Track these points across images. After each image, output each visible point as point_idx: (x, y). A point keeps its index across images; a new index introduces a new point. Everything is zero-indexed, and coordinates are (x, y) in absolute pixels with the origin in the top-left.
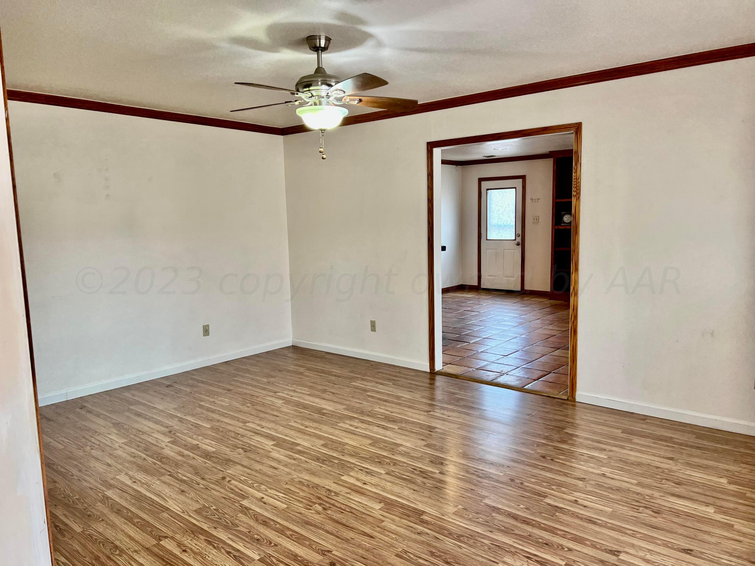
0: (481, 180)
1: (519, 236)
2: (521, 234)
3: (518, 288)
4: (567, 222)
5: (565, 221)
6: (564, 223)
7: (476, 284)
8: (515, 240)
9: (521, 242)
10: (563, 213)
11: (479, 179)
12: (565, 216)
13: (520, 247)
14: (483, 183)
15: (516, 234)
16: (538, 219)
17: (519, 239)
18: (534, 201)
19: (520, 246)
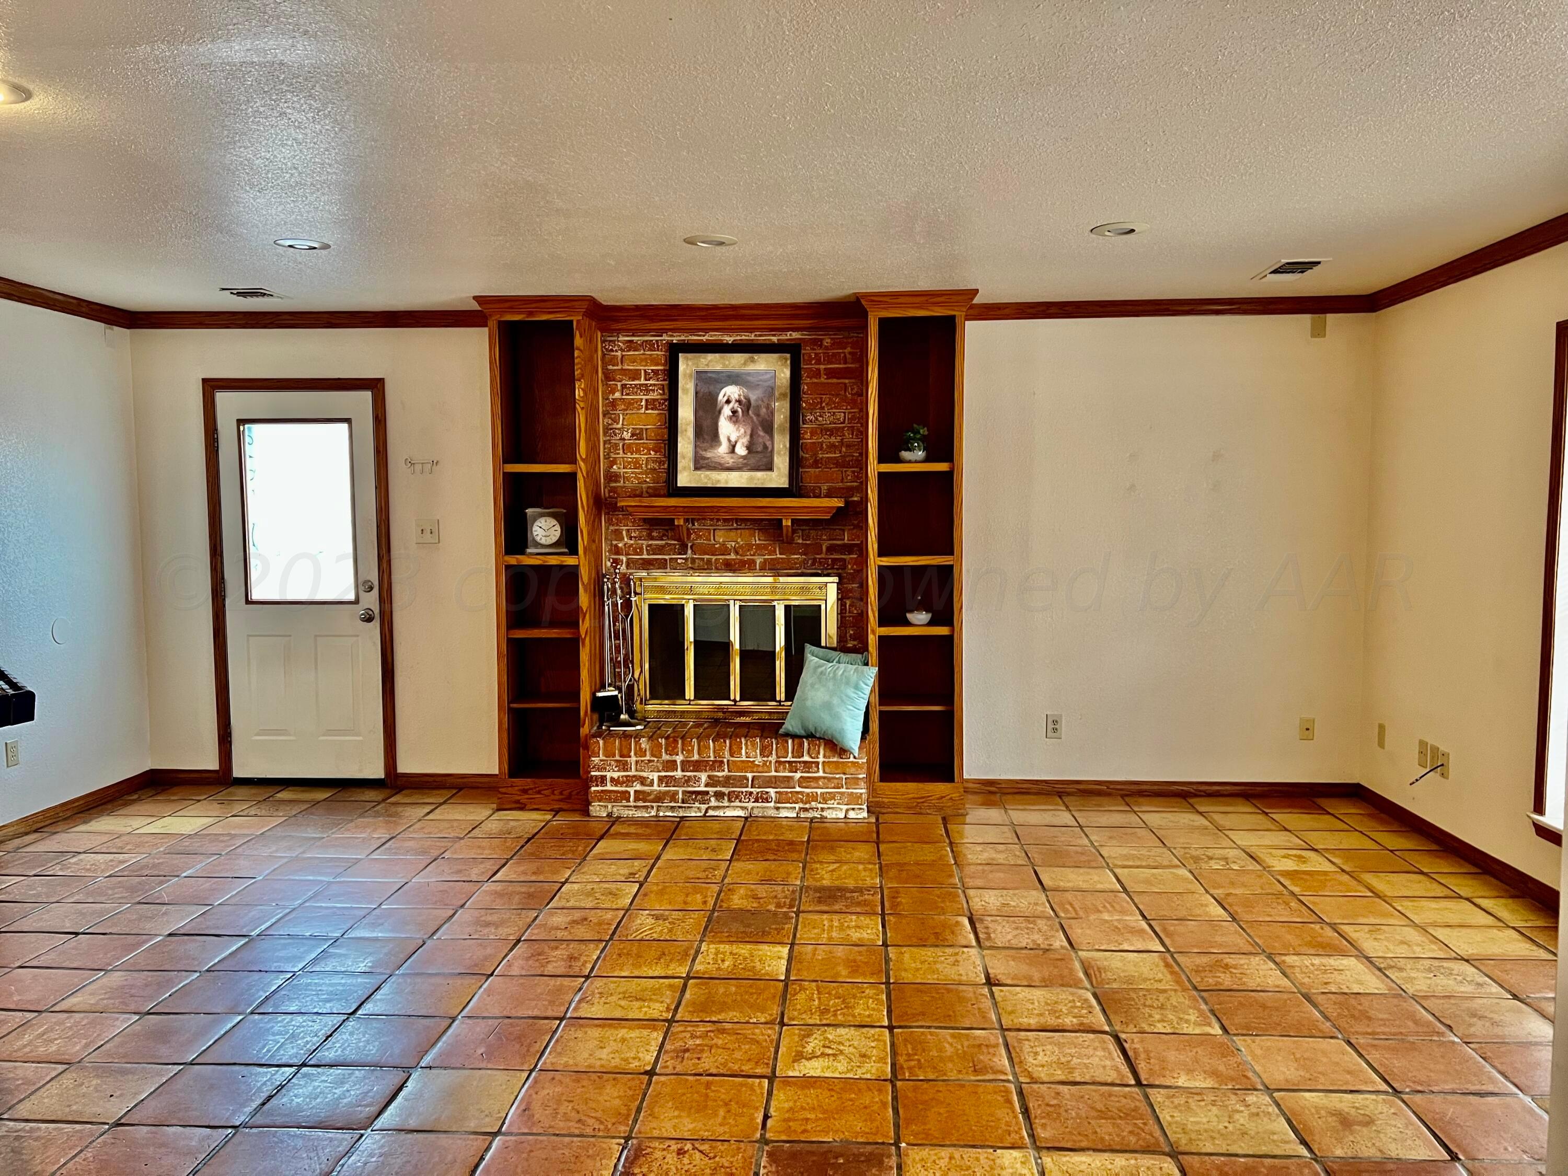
0: (211, 386)
1: (371, 588)
2: (376, 583)
3: (377, 771)
4: (543, 541)
5: (538, 539)
6: (537, 545)
7: (211, 763)
8: (356, 602)
9: (377, 611)
10: (529, 511)
11: (205, 381)
12: (537, 523)
13: (374, 628)
14: (222, 398)
15: (360, 581)
16: (435, 530)
17: (371, 600)
18: (418, 467)
19: (376, 624)
